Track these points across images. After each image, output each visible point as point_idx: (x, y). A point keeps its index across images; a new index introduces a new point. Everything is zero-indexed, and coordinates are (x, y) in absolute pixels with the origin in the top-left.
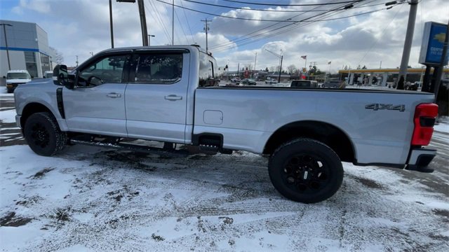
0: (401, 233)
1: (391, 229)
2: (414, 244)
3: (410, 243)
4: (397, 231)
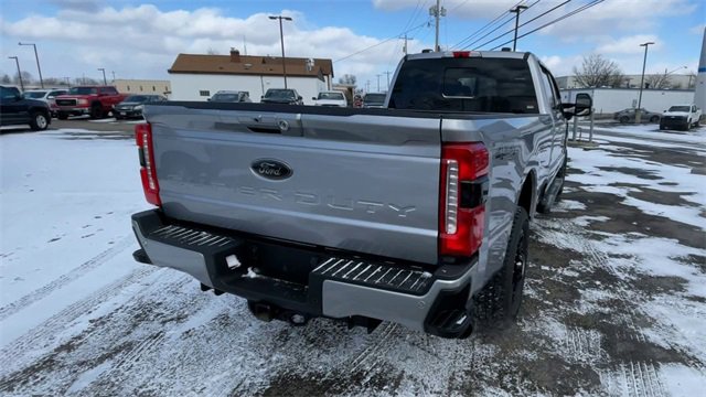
0: (172, 320)
1: (186, 316)
2: (152, 317)
3: (158, 315)
4: (179, 319)
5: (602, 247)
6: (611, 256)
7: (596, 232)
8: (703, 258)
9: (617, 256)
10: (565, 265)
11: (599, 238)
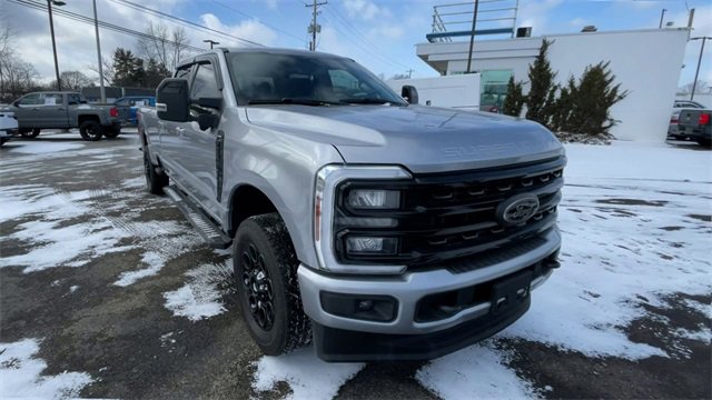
5: (119, 233)
6: (111, 227)
7: (128, 248)
8: (4, 256)
9: (105, 228)
10: (142, 212)
11: (125, 241)
